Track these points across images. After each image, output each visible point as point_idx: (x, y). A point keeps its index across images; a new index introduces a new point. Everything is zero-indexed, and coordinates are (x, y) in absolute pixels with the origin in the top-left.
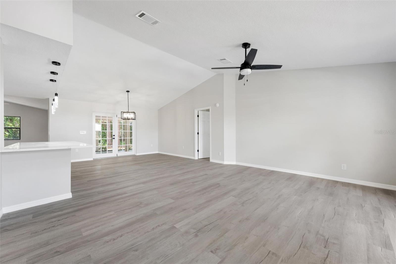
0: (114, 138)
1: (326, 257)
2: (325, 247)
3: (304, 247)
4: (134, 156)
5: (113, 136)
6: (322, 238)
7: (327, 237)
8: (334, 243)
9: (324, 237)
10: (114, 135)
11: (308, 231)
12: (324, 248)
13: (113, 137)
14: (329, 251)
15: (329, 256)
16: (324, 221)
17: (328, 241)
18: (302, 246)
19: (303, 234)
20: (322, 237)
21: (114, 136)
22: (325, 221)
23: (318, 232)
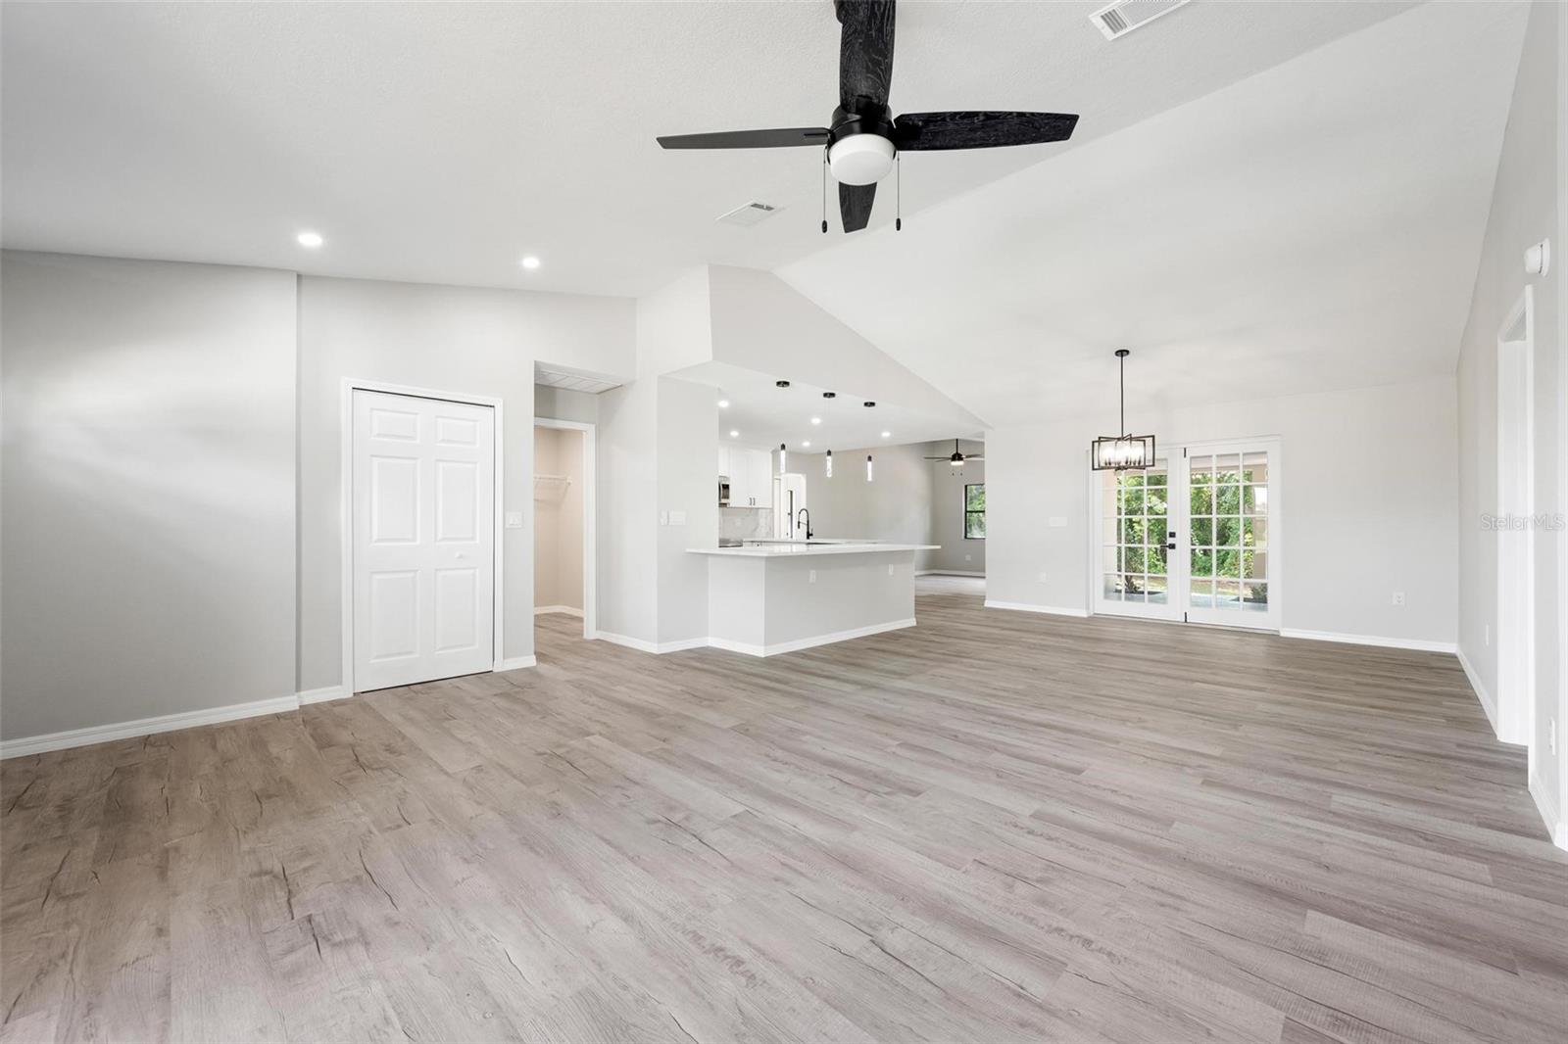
0: (1172, 546)
1: (292, 901)
2: (309, 919)
3: (358, 878)
4: (1274, 637)
5: (1168, 535)
6: (338, 938)
7: (326, 950)
8: (292, 950)
9: (335, 945)
10: (1172, 531)
11: (397, 923)
12: (310, 916)
13: (1170, 541)
14: (293, 918)
15: (286, 909)
16: (394, 1018)
17: (315, 943)
18: (365, 877)
19: (395, 901)
20: (343, 939)
21: (1172, 535)
22: (387, 1020)
23: (367, 944)
